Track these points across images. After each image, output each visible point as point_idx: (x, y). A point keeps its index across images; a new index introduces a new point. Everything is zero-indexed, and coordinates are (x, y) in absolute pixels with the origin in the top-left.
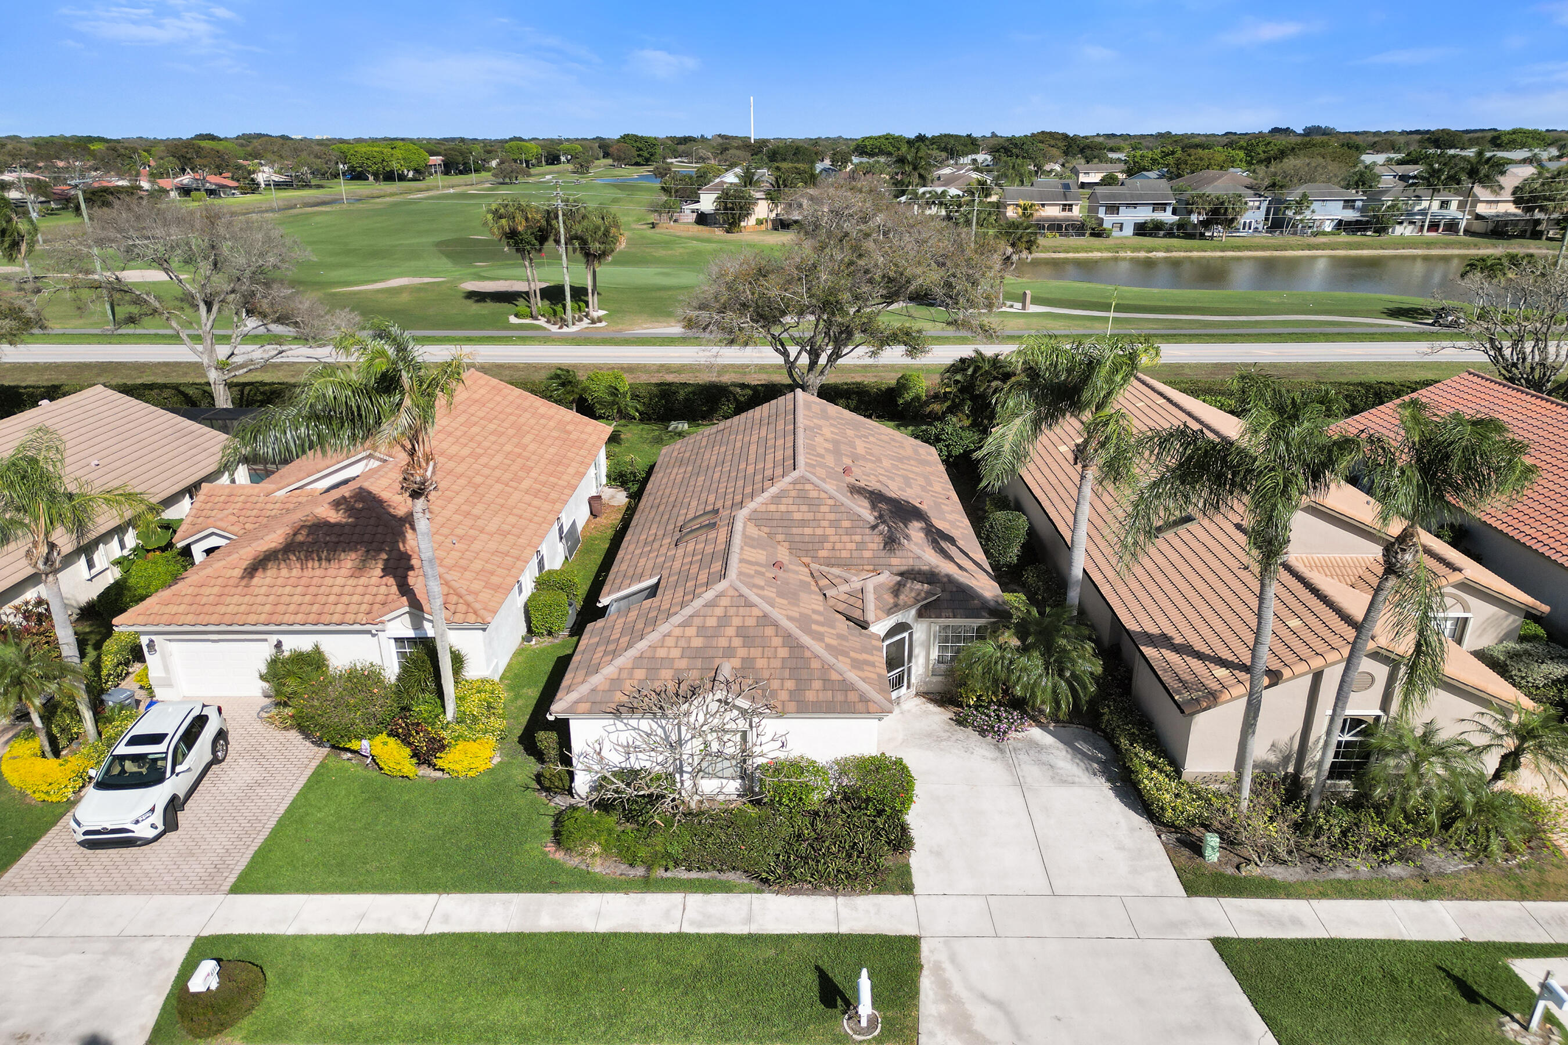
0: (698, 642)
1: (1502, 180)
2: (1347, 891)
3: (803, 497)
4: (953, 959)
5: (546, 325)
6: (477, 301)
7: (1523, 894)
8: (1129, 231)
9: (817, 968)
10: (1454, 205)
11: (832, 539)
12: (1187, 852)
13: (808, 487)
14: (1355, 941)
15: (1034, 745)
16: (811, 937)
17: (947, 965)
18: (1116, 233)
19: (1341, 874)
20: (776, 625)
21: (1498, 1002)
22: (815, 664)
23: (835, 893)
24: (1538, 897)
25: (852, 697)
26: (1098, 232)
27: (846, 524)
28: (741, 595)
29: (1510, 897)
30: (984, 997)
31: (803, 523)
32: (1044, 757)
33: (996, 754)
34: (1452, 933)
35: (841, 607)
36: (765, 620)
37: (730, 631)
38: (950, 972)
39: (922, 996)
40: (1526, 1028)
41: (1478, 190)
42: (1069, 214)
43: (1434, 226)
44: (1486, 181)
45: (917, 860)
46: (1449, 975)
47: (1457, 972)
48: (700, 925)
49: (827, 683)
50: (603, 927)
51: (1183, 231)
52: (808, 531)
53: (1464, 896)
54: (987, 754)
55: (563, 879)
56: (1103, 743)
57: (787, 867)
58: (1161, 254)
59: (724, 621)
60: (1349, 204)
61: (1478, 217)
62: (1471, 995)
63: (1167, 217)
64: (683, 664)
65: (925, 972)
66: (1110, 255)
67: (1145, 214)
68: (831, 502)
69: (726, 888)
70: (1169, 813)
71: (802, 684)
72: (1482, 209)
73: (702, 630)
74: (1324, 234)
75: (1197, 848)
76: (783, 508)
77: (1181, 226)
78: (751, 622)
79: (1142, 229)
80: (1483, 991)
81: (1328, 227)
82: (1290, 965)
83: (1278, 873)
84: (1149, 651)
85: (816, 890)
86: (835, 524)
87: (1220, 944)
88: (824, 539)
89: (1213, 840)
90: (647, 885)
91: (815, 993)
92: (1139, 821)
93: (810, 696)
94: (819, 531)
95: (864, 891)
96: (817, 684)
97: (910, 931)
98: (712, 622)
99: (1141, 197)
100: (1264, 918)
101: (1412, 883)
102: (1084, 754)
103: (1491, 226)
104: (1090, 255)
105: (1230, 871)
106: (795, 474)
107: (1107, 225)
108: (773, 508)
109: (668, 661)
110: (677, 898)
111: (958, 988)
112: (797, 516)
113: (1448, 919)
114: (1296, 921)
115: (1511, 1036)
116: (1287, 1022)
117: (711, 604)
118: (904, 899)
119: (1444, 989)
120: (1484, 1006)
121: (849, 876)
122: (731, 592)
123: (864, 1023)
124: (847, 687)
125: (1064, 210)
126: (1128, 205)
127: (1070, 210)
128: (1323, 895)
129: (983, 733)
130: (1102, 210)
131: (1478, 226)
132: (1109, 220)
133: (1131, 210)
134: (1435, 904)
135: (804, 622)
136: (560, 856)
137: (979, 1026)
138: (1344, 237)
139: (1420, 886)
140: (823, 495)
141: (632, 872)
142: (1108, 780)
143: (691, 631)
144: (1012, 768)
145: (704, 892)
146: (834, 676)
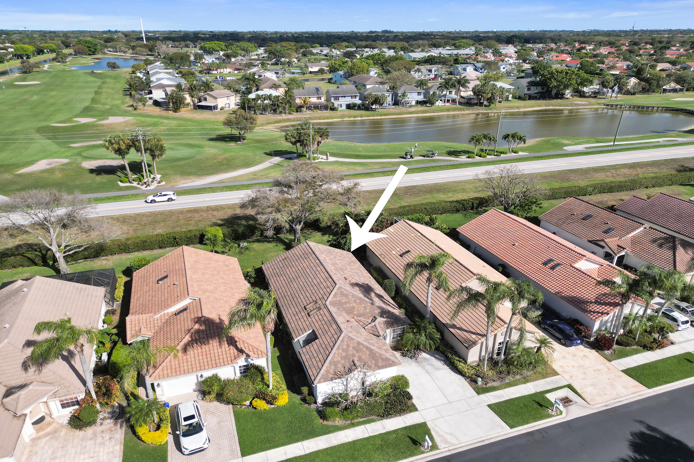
0: (344, 354)
1: (468, 85)
2: (510, 385)
3: (342, 294)
4: (436, 426)
5: (138, 186)
6: (97, 174)
7: (544, 377)
8: (344, 107)
9: (408, 436)
10: (453, 93)
11: (356, 307)
12: (473, 383)
13: (343, 290)
14: (515, 398)
15: (425, 359)
16: (401, 428)
17: (435, 428)
18: (340, 109)
19: (507, 381)
20: (362, 344)
21: (546, 406)
22: (377, 355)
23: (400, 415)
24: (547, 377)
25: (391, 362)
26: (333, 109)
27: (358, 301)
28: (349, 337)
29: (542, 379)
30: (447, 433)
31: (346, 303)
32: (429, 362)
33: (417, 364)
34: (532, 391)
35: (371, 331)
36: (359, 343)
37: (351, 349)
38: (437, 429)
39: (434, 437)
40: (553, 411)
41: (461, 88)
42: (320, 101)
43: (448, 101)
44: (463, 86)
45: (414, 401)
46: (536, 402)
47: (537, 401)
48: (373, 433)
49: (383, 360)
50: (350, 439)
51: (365, 108)
52: (348, 305)
53: (533, 381)
54: (415, 364)
55: (331, 429)
56: (441, 354)
57: (388, 412)
58: (359, 119)
59: (348, 346)
60: (419, 94)
61: (462, 97)
62: (541, 406)
63: (357, 101)
64: (343, 362)
65: (432, 431)
66: (341, 120)
67: (349, 100)
68: (351, 294)
69: (373, 421)
70: (467, 374)
71: (377, 361)
72: (463, 94)
73: (343, 350)
74: (413, 106)
75: (476, 382)
76: (338, 299)
77: (363, 105)
78: (355, 345)
79: (349, 107)
80: (543, 404)
81: (414, 103)
82: (505, 408)
83: (495, 384)
84: (451, 330)
85: (395, 416)
86: (355, 302)
87: (489, 406)
88: (354, 307)
89: (480, 379)
90: (353, 425)
91: (411, 443)
92: (460, 377)
93: (380, 364)
94: (351, 305)
95: (407, 413)
96: (380, 360)
97: (423, 421)
98: (345, 347)
99: (346, 93)
100: (496, 397)
101: (522, 380)
102: (438, 359)
103: (466, 100)
104: (333, 120)
105: (485, 386)
106: (337, 286)
107: (336, 105)
108: (335, 299)
109: (338, 362)
110: (362, 427)
111: (441, 433)
112: (343, 301)
113: (531, 387)
114: (502, 396)
115: (550, 413)
116: (509, 422)
117: (342, 341)
118: (417, 412)
119: (536, 406)
120: (544, 407)
121: (403, 410)
122: (346, 336)
123: (426, 447)
124: (387, 359)
125: (318, 99)
126: (342, 97)
127: (321, 99)
128: (505, 388)
129: (411, 358)
130: (332, 99)
131: (462, 100)
132: (336, 104)
133: (343, 98)
134: (528, 384)
135: (366, 340)
136: (325, 422)
137: (449, 441)
138: (420, 108)
139: (524, 380)
140: (348, 292)
141: (347, 423)
142: (447, 366)
143: (340, 351)
144: (423, 367)
145: (369, 423)
146: (384, 357)
